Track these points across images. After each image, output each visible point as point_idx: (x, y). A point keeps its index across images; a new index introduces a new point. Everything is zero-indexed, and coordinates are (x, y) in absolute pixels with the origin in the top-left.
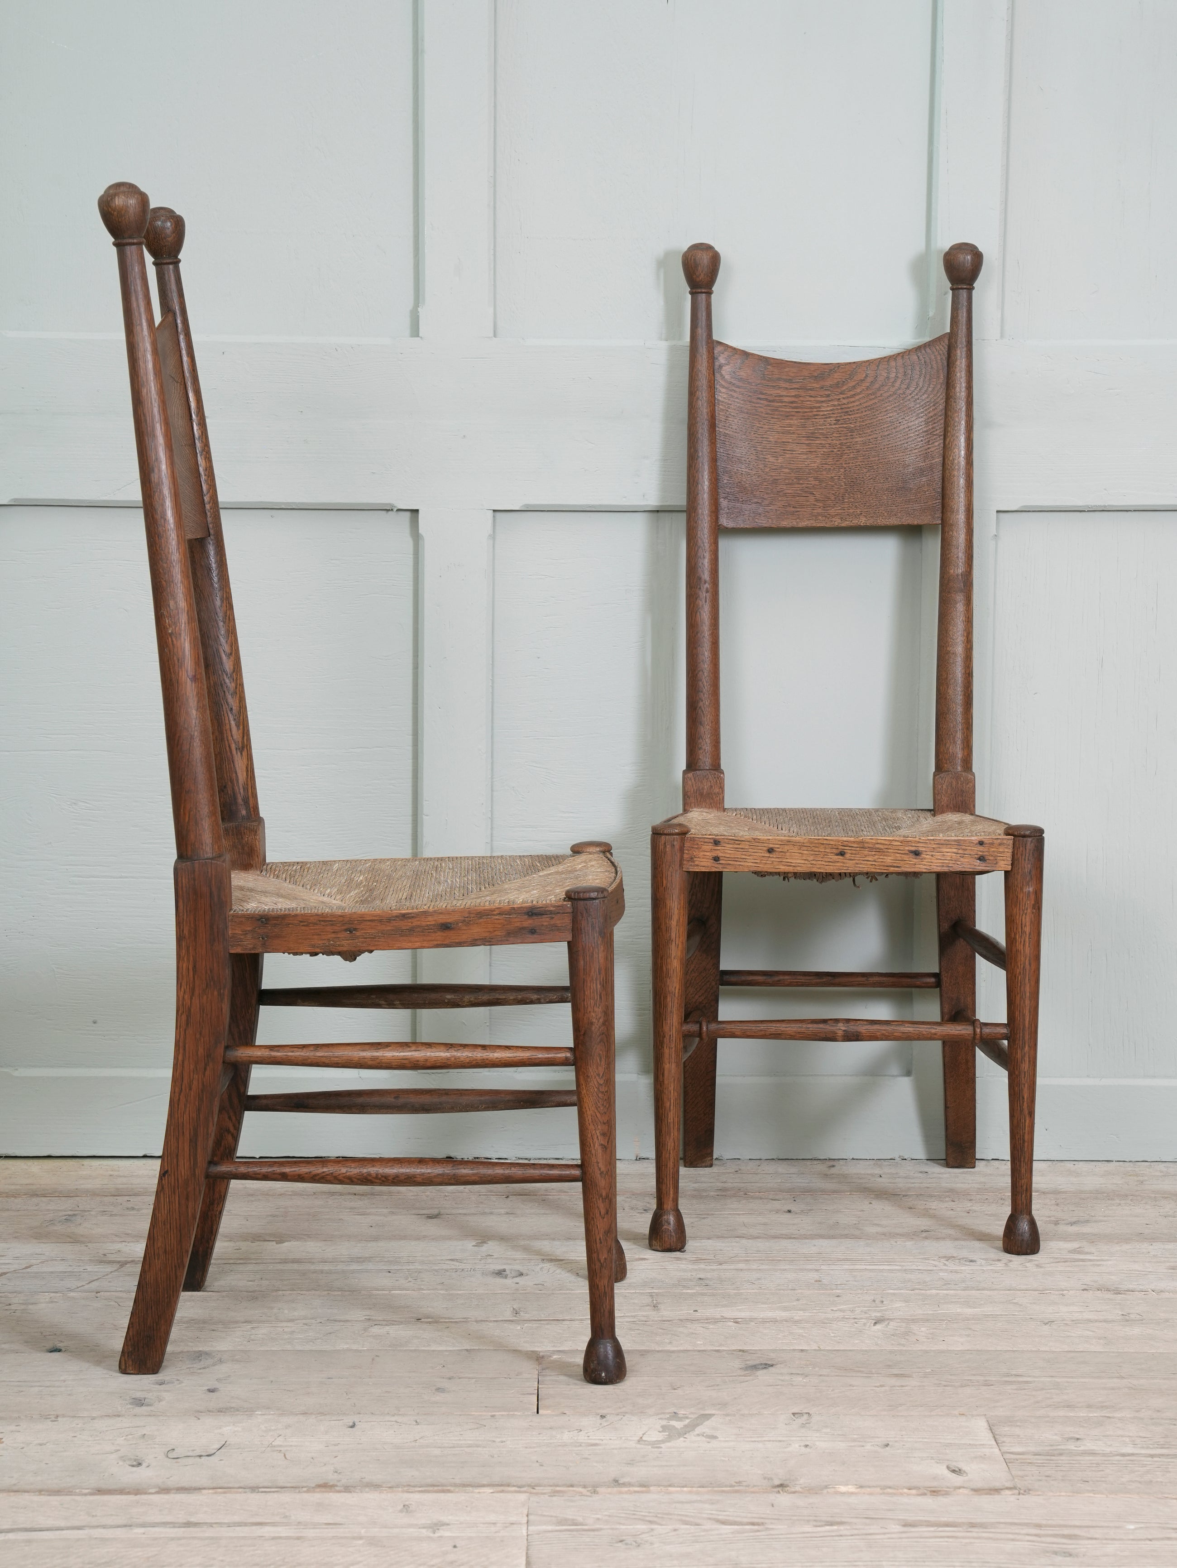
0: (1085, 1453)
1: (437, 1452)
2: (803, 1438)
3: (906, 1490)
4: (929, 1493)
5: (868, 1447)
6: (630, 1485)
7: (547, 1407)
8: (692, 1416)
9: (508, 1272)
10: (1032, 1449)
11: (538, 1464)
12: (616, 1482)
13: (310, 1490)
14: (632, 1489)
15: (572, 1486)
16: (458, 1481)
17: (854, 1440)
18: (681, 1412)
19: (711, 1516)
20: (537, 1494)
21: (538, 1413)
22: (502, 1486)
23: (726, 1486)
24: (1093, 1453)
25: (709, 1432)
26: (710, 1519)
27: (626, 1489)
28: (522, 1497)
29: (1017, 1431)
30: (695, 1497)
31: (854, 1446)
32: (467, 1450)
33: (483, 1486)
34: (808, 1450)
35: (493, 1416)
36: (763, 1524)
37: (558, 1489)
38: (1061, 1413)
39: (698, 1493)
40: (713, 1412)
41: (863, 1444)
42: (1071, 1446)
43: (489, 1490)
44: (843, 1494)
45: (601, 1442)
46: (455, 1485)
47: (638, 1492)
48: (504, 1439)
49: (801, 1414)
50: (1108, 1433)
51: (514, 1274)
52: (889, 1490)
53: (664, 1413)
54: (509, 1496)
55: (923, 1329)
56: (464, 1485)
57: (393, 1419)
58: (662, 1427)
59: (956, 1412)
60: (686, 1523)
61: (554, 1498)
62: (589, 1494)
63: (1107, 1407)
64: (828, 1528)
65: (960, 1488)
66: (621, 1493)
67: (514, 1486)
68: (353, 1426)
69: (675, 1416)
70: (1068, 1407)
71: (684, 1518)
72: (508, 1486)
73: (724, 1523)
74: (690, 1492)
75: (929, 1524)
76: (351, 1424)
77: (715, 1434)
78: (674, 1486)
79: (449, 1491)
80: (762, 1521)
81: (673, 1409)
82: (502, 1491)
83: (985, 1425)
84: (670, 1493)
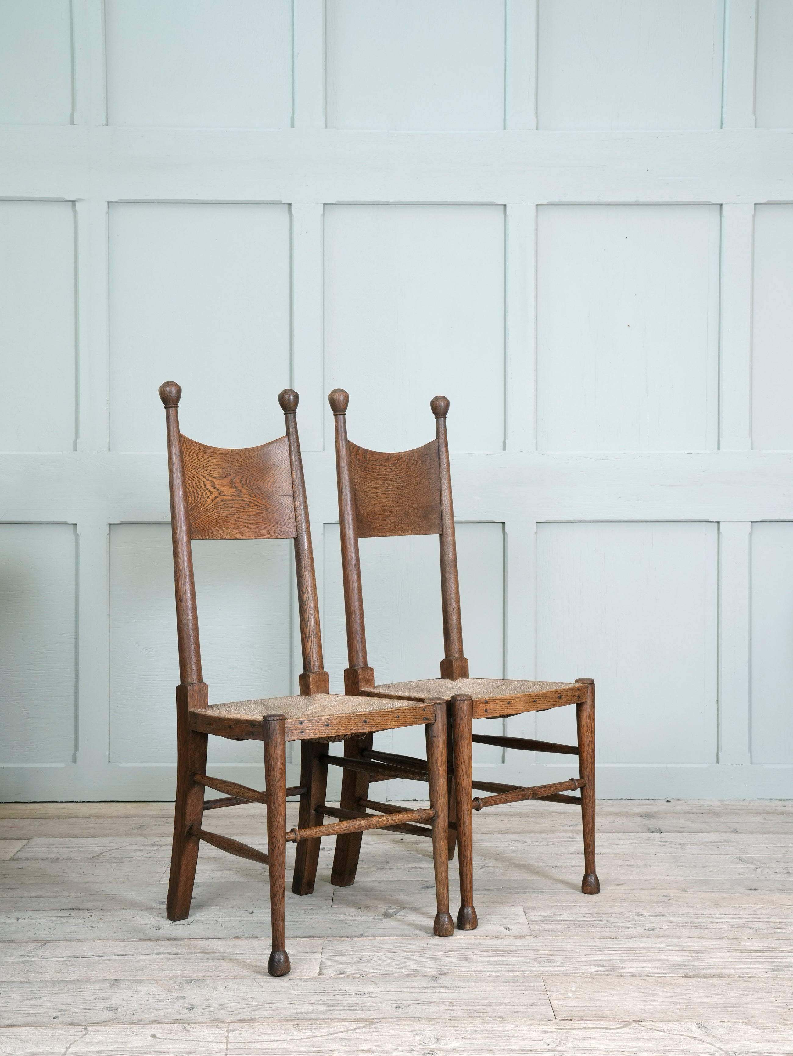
0: (562, 920)
3: (485, 937)
4: (495, 938)
6: (367, 936)
7: (336, 905)
8: (397, 908)
9: (326, 849)
10: (540, 919)
11: (328, 928)
12: (362, 935)
13: (231, 939)
14: (368, 938)
15: (342, 937)
16: (294, 935)
18: (393, 906)
19: (400, 949)
20: (327, 940)
21: (332, 907)
22: (312, 937)
23: (408, 937)
24: (566, 920)
25: (404, 914)
26: (400, 950)
27: (365, 938)
28: (320, 942)
29: (535, 912)
30: (395, 941)
32: (300, 922)
35: (312, 908)
36: (422, 952)
37: (336, 938)
39: (396, 940)
40: (407, 906)
42: (557, 918)
43: (307, 939)
44: (458, 939)
45: (357, 919)
46: (293, 937)
47: (371, 939)
48: (316, 918)
50: (573, 912)
51: (328, 850)
52: (478, 937)
53: (385, 907)
54: (315, 941)
55: (501, 871)
56: (296, 937)
58: (384, 912)
59: (510, 905)
60: (389, 952)
61: (334, 942)
62: (350, 940)
63: (574, 901)
64: (450, 953)
65: (508, 936)
66: (363, 940)
67: (317, 937)
68: (252, 913)
69: (390, 908)
71: (389, 950)
72: (315, 937)
73: (405, 951)
74: (393, 939)
75: (493, 951)
76: (251, 912)
78: (386, 937)
79: (290, 940)
80: (422, 950)
81: (389, 905)
82: (313, 939)
83: (522, 910)
84: (384, 939)
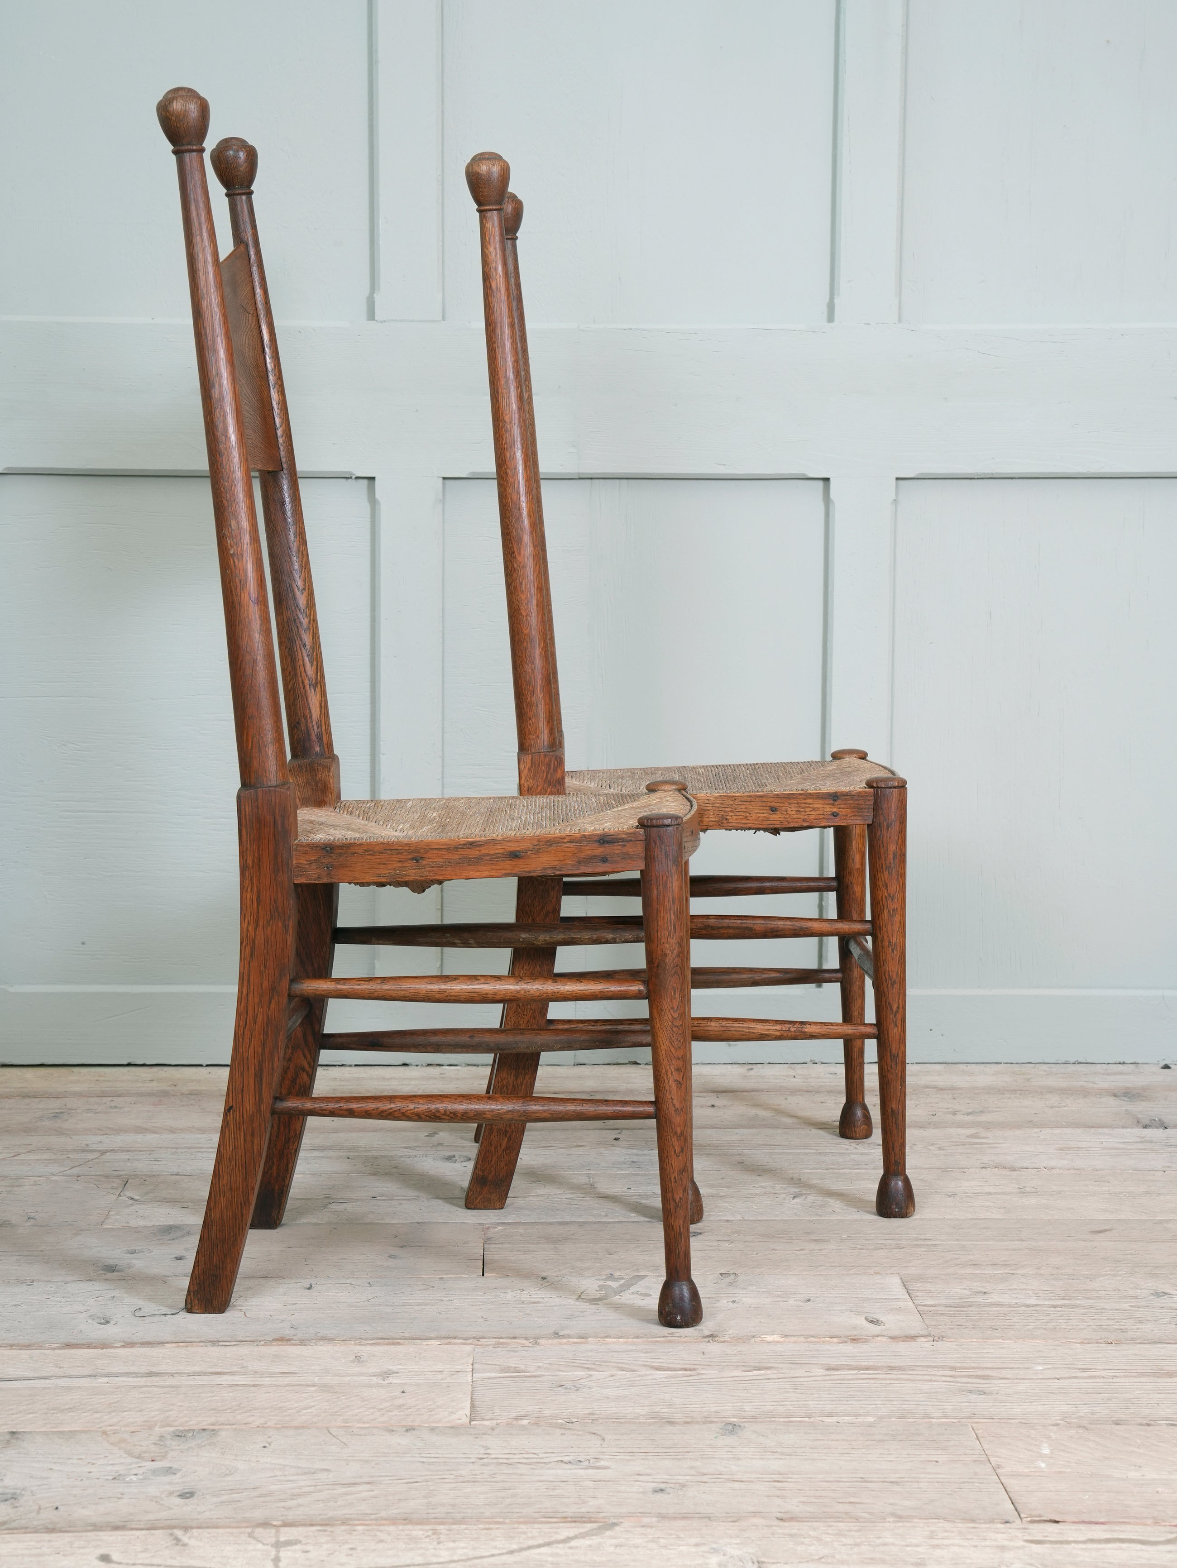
0: (992, 1305)
1: (388, 1310)
2: (731, 1295)
3: (828, 1339)
4: (849, 1341)
5: (791, 1302)
6: (569, 1336)
7: (493, 1270)
8: (627, 1277)
9: (455, 1158)
10: (944, 1302)
11: (483, 1320)
12: (556, 1335)
13: (267, 1343)
14: (570, 1340)
15: (515, 1339)
16: (407, 1335)
17: (778, 1296)
18: (617, 1274)
19: (645, 1363)
20: (482, 1345)
21: (483, 1275)
22: (448, 1338)
24: (1000, 1305)
25: (642, 1290)
26: (644, 1365)
27: (566, 1340)
28: (468, 1348)
29: (929, 1286)
30: (629, 1348)
31: (778, 1301)
32: (416, 1308)
33: (431, 1338)
34: (735, 1305)
35: (441, 1278)
36: (694, 1369)
37: (501, 1341)
38: (969, 1271)
40: (647, 1273)
41: (786, 1299)
42: (980, 1299)
43: (436, 1342)
44: (769, 1342)
45: (542, 1300)
46: (405, 1338)
47: (577, 1343)
48: (451, 1299)
49: (727, 1274)
50: (1013, 1287)
51: (462, 1159)
52: (812, 1339)
53: (600, 1275)
54: (456, 1347)
56: (413, 1338)
57: (348, 1281)
58: (599, 1286)
59: (872, 1271)
60: (622, 1370)
61: (498, 1349)
62: (530, 1345)
63: (1010, 1266)
64: (756, 1372)
65: (876, 1336)
66: (561, 1344)
67: (460, 1338)
68: (310, 1288)
69: (611, 1277)
70: (974, 1265)
71: (621, 1366)
72: (455, 1339)
73: (654, 1370)
74: (625, 1344)
75: (851, 1368)
76: (308, 1286)
77: (649, 1293)
78: (609, 1339)
80: (694, 1366)
81: (609, 1271)
82: (449, 1343)
83: (900, 1282)
84: (606, 1344)
